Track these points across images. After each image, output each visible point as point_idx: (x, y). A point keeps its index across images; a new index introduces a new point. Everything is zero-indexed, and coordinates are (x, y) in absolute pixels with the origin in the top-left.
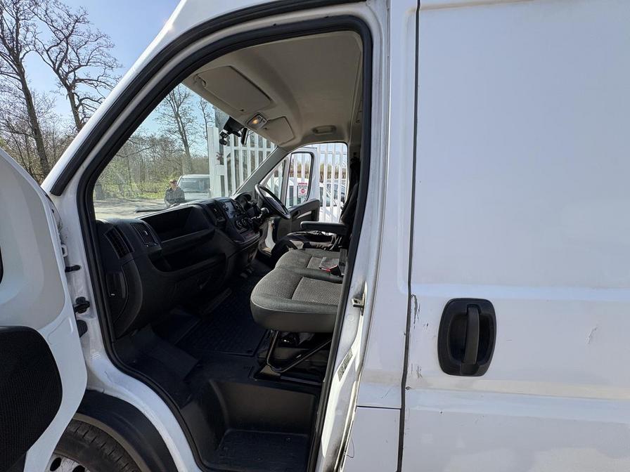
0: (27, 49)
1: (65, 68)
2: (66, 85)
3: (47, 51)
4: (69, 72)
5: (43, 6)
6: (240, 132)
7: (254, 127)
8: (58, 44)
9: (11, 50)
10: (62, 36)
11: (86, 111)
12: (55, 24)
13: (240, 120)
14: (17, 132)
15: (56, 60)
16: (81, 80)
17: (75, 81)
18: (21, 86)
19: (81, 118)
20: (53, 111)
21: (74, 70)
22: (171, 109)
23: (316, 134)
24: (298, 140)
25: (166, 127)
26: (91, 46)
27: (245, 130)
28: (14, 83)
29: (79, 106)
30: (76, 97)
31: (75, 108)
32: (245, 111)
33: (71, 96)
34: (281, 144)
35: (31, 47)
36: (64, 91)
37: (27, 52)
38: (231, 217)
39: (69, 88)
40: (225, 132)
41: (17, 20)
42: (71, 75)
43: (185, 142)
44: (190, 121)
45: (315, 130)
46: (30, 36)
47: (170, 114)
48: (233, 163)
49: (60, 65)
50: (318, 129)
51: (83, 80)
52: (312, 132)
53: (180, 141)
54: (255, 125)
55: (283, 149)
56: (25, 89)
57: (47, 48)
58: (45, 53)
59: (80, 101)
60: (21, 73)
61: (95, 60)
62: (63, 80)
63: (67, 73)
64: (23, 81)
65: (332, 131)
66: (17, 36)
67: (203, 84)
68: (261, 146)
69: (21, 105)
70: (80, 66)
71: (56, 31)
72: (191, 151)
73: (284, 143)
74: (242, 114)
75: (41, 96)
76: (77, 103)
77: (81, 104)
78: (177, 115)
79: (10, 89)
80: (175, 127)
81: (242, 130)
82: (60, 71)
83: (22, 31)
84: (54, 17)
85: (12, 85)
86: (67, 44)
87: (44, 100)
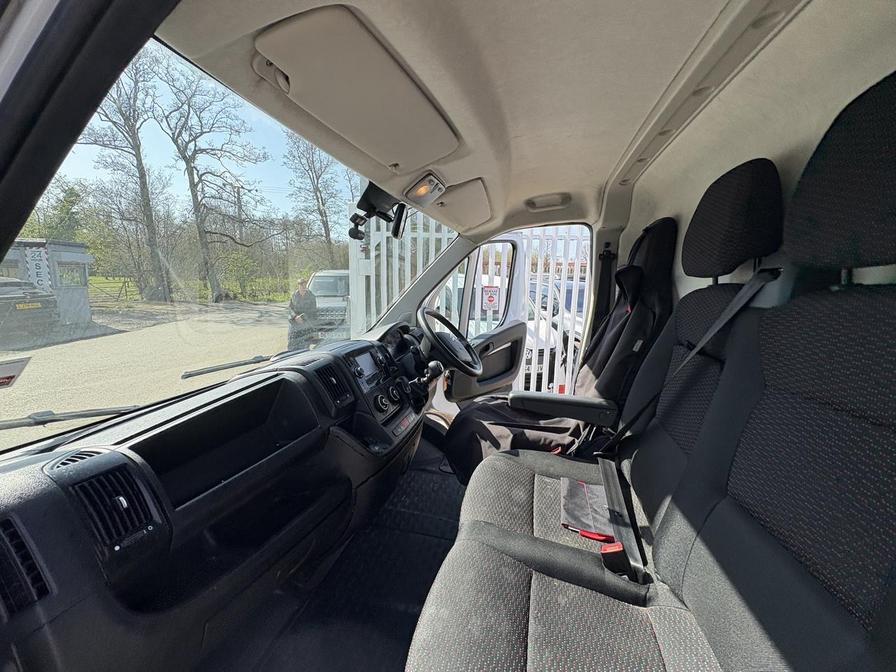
0: (145, 117)
1: (186, 136)
2: (184, 158)
3: (167, 118)
4: (190, 141)
5: (165, 63)
6: (391, 213)
7: (418, 202)
8: (179, 108)
9: (127, 119)
10: (184, 98)
11: (206, 189)
12: (177, 84)
13: (392, 188)
14: (129, 220)
15: (176, 128)
16: (202, 151)
17: (196, 152)
18: (135, 162)
19: (200, 199)
20: (168, 190)
21: (194, 139)
22: (309, 181)
23: (531, 211)
24: (498, 221)
25: (302, 205)
26: (216, 108)
27: (402, 208)
28: (128, 160)
29: (198, 183)
30: (195, 172)
31: (193, 186)
32: (401, 166)
33: (190, 170)
34: (466, 231)
35: (150, 114)
36: (182, 165)
37: (145, 120)
38: (366, 388)
39: (189, 160)
40: (362, 213)
41: (136, 82)
42: (191, 146)
43: (325, 224)
44: (332, 195)
45: (530, 203)
46: (149, 100)
47: (308, 188)
48: (384, 258)
49: (180, 133)
50: (535, 200)
51: (205, 150)
52: (524, 207)
53: (319, 222)
54: (420, 197)
55: (469, 238)
56: (140, 166)
57: (167, 113)
58: (164, 120)
59: (200, 177)
60: (136, 147)
61: (219, 124)
62: (182, 151)
63: (187, 143)
64: (138, 156)
65: (562, 204)
66: (135, 101)
67: (281, 81)
68: (426, 228)
69: (133, 185)
70: (202, 133)
71: (178, 92)
72: (333, 236)
73: (470, 229)
74: (395, 175)
75: (156, 173)
76: (196, 180)
77: (201, 180)
78: (317, 190)
79: (124, 167)
80: (313, 204)
81: (395, 208)
82: (180, 141)
83: (141, 96)
84: (177, 75)
85: (126, 162)
86: (189, 106)
87: (159, 178)
